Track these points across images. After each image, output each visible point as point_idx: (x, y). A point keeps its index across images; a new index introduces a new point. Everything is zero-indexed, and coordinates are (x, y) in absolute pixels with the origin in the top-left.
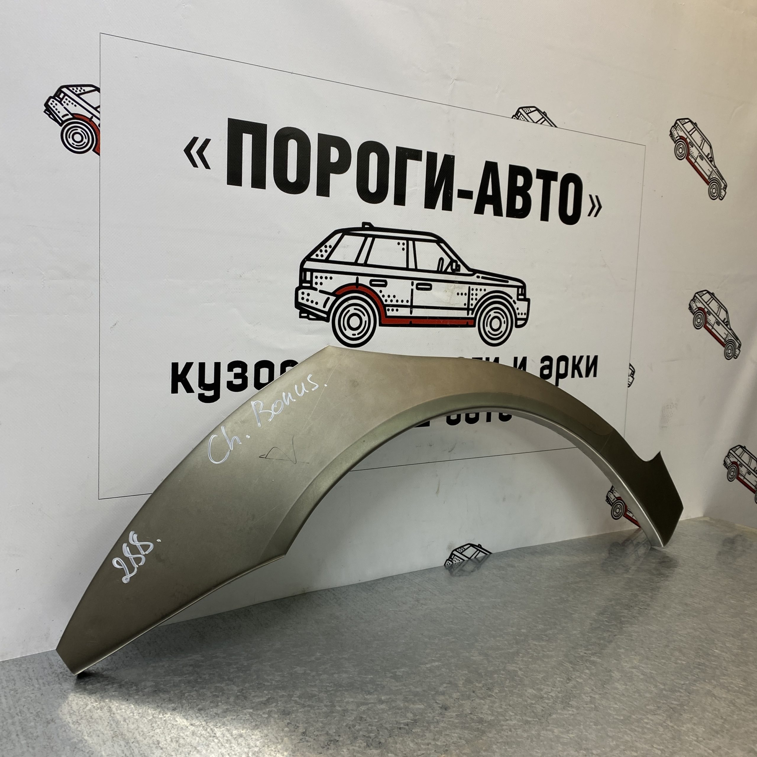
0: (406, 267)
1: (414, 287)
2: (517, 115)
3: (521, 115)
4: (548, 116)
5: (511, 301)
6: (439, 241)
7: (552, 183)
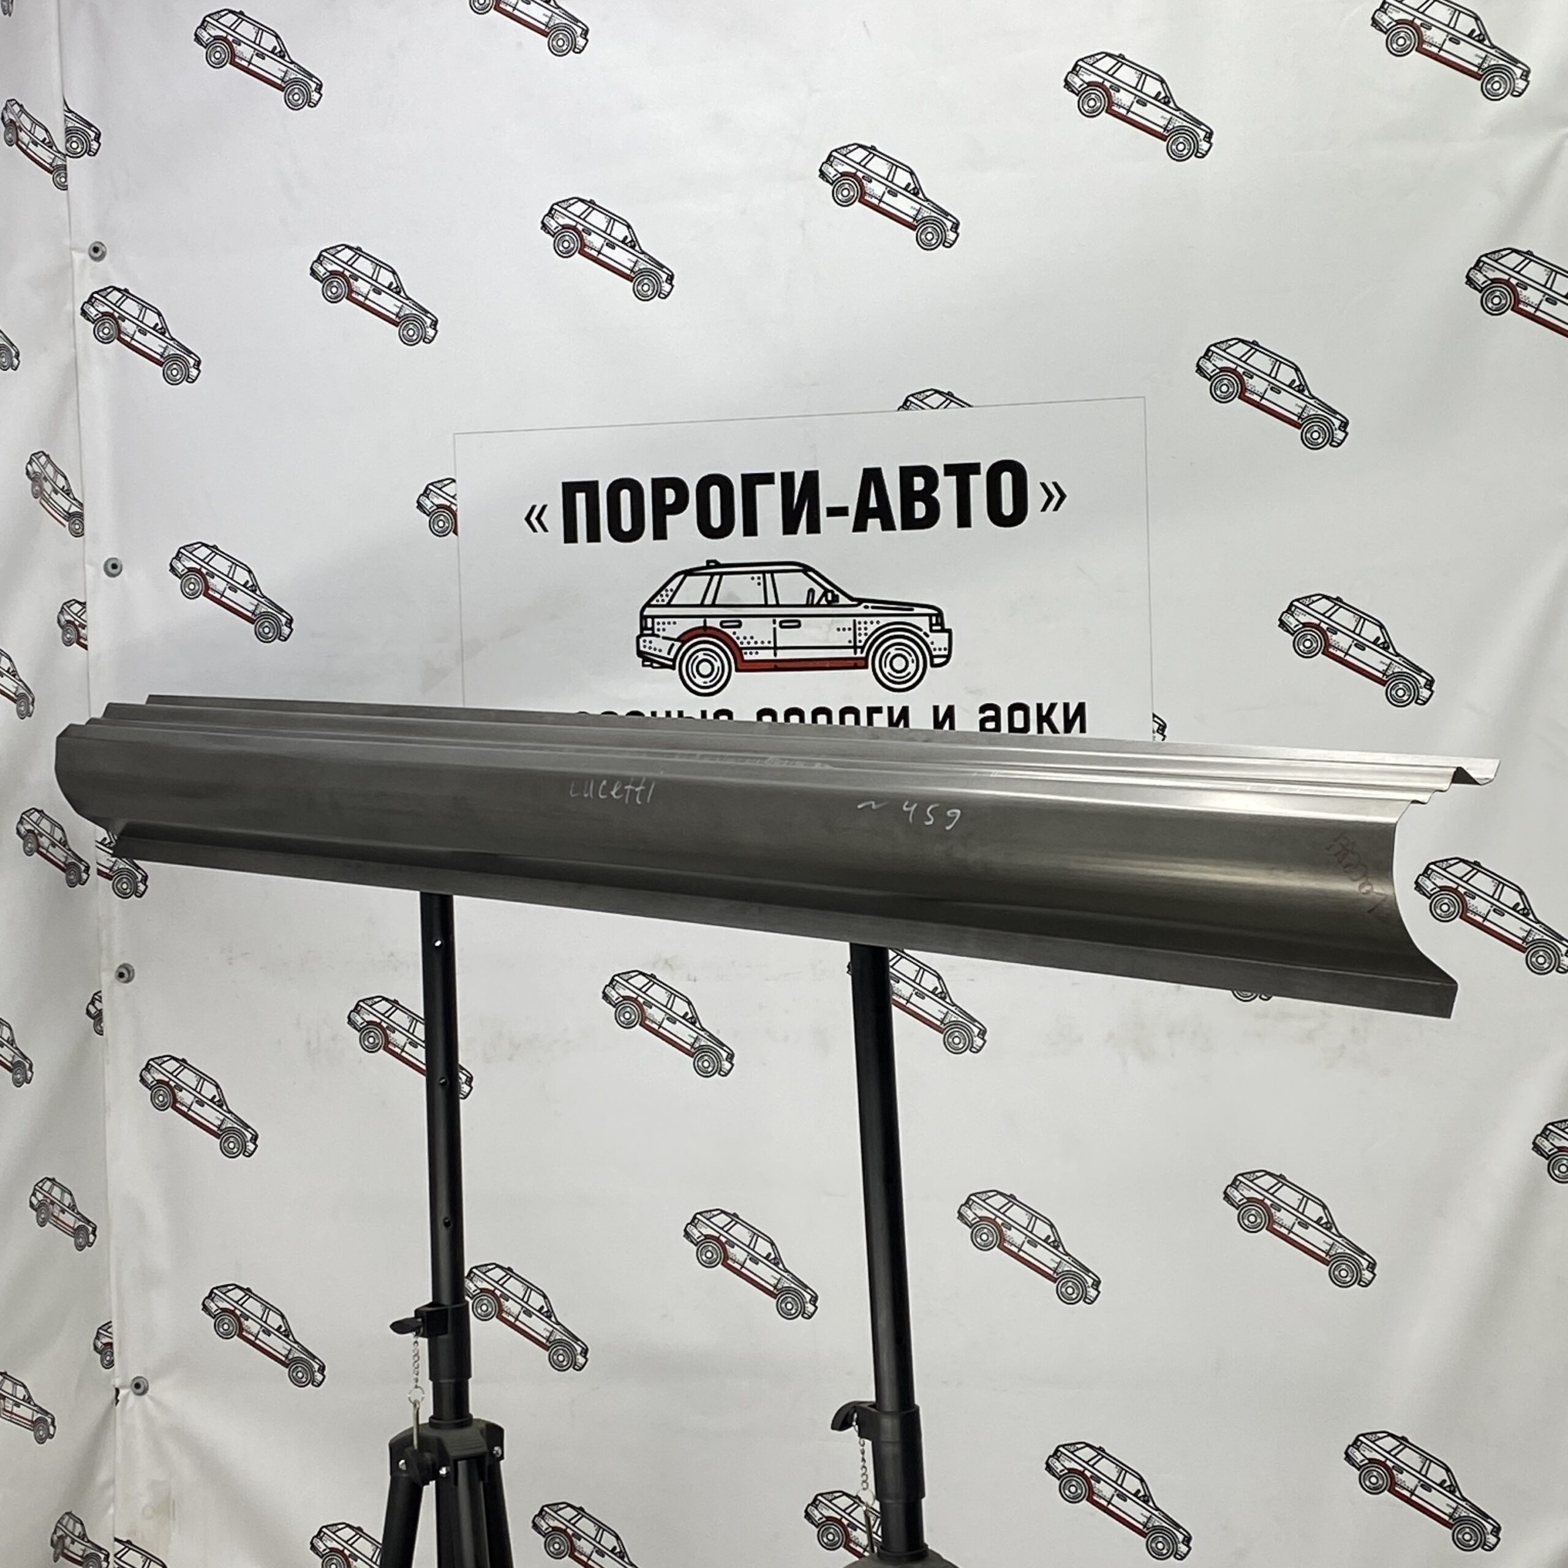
0: (763, 603)
1: (777, 625)
2: (906, 405)
3: (912, 404)
4: (955, 395)
5: (921, 634)
6: (806, 569)
7: (973, 478)
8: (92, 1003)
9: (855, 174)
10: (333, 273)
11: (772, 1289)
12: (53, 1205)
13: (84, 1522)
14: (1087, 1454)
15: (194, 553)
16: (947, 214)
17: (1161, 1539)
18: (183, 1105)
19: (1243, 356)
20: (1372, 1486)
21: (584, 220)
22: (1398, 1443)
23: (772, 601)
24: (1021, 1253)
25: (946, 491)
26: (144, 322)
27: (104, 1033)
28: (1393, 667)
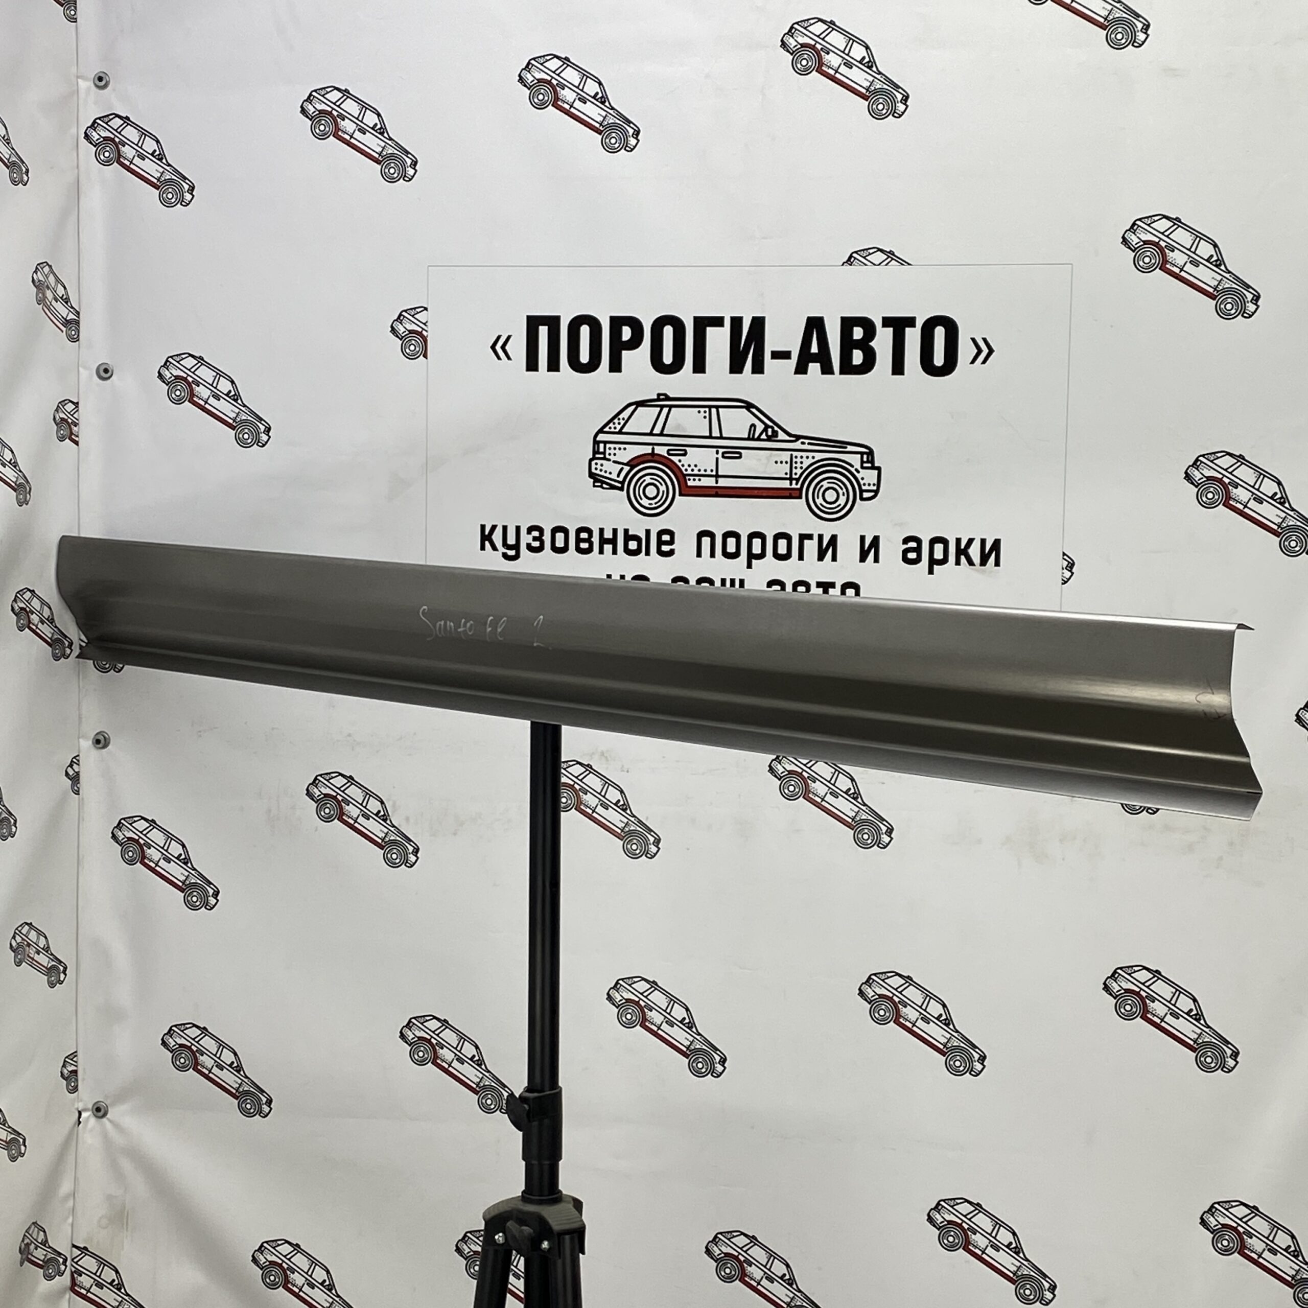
0: (707, 434)
1: (720, 455)
2: (850, 261)
3: (856, 260)
4: (896, 254)
5: (853, 470)
6: (749, 406)
7: (908, 330)
8: (71, 766)
9: (814, 46)
10: (321, 112)
11: (685, 1049)
12: (29, 947)
13: (46, 1230)
14: (965, 1208)
15: (181, 362)
16: (899, 87)
17: (1028, 1286)
18: (151, 861)
19: (1166, 231)
20: (1223, 1248)
21: (558, 75)
22: (1250, 1212)
23: (716, 433)
24: (915, 1029)
25: (883, 341)
26: (143, 147)
27: (81, 792)
28: (1288, 520)
